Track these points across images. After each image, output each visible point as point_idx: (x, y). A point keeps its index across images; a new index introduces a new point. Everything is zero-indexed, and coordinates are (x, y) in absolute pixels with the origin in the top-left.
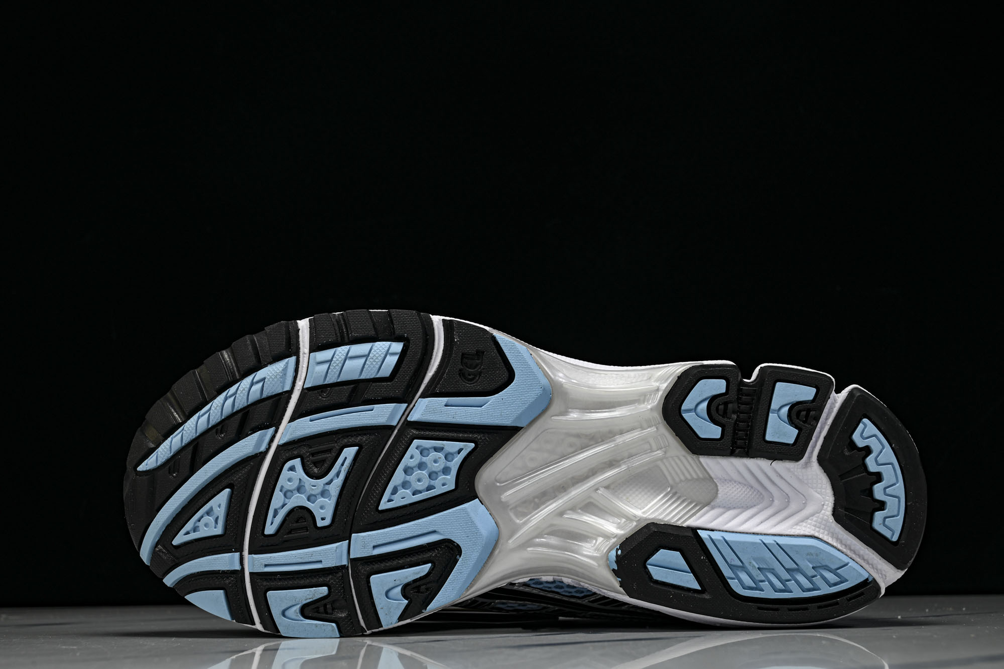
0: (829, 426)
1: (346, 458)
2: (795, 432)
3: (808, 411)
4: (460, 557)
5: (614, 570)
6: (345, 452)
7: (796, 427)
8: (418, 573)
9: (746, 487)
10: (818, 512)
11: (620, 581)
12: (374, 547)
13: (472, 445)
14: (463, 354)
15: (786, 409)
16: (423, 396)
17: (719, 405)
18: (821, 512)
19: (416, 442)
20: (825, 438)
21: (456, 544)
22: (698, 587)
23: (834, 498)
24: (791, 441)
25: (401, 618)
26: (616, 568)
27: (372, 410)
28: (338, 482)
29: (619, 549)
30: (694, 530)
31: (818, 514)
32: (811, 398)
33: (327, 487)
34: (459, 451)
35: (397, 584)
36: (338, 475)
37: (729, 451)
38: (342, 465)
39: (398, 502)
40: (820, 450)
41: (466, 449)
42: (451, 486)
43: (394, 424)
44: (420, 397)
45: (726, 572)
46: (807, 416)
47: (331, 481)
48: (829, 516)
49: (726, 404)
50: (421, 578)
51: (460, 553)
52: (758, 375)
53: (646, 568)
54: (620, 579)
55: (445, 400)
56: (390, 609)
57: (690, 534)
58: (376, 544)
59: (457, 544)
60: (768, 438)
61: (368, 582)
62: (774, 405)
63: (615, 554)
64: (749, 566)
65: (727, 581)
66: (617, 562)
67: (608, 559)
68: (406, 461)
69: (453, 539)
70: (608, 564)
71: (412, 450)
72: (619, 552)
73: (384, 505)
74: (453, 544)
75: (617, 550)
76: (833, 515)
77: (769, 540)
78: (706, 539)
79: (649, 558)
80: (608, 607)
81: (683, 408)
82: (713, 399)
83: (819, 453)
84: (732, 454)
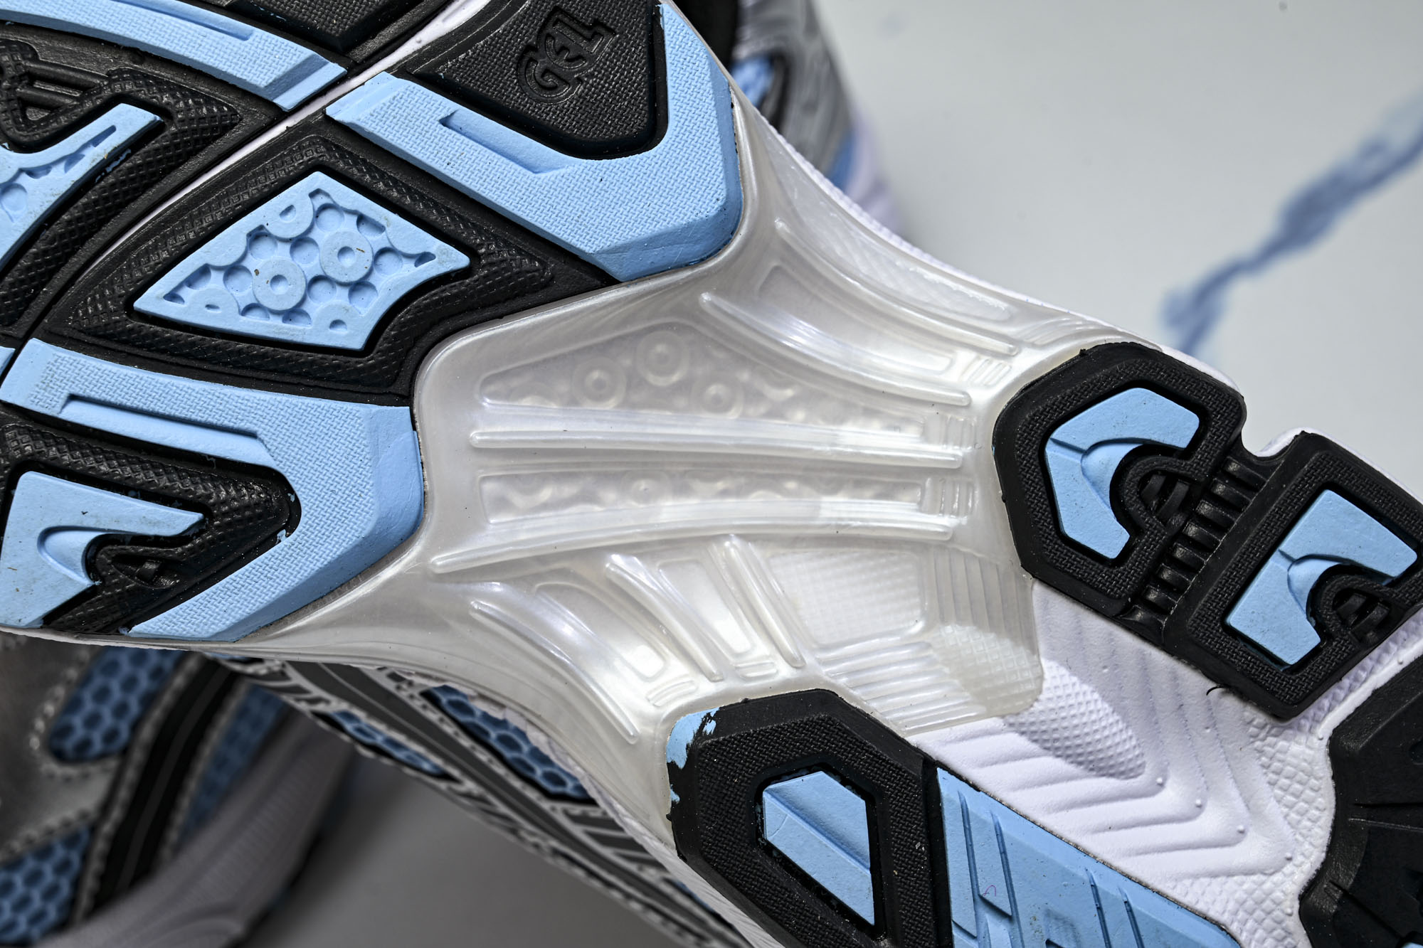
0: (1400, 668)
1: (112, 130)
2: (1313, 639)
3: (1371, 601)
4: (287, 536)
5: (672, 766)
6: (119, 114)
7: (1319, 628)
8: (157, 523)
9: (1116, 717)
10: (1267, 871)
11: (673, 803)
12: (73, 398)
13: (462, 260)
14: (557, 9)
15: (1316, 569)
16: (401, 71)
17: (1154, 472)
18: (1271, 874)
19: (318, 179)
20: (1376, 693)
21: (293, 499)
22: (869, 916)
23: (1324, 855)
24: (1292, 658)
25: (51, 620)
26: (681, 765)
27: (245, 39)
28: (62, 181)
29: (711, 718)
30: (930, 765)
31: (1263, 878)
32: (1395, 571)
33: (24, 180)
34: (423, 258)
35: (85, 524)
36: (72, 159)
37: (1118, 607)
38: (96, 141)
39: (190, 309)
40: (1349, 717)
41: (441, 263)
42: (353, 337)
43: (286, 101)
44: (388, 70)
45: (961, 908)
46: (1362, 612)
47: (47, 168)
48: (1291, 896)
49: (1171, 479)
50: (157, 541)
51: (291, 526)
52: (1287, 447)
53: (759, 800)
54: (677, 798)
55: (447, 106)
56: (34, 581)
57: (917, 770)
58: (81, 393)
59: (297, 499)
60: (1236, 619)
61: (12, 483)
62: (1291, 544)
63: (697, 727)
64: (1029, 928)
65: (951, 935)
66: (690, 749)
67: (670, 731)
68: (264, 215)
69: (290, 478)
70: (665, 743)
71: (297, 193)
72: (710, 727)
73: (150, 301)
74: (285, 494)
75: (708, 718)
76: (1303, 898)
77: (1109, 885)
78: (951, 801)
79: (779, 778)
80: (608, 852)
81: (1056, 435)
82: (1146, 449)
83: (1343, 724)
84: (1121, 618)
